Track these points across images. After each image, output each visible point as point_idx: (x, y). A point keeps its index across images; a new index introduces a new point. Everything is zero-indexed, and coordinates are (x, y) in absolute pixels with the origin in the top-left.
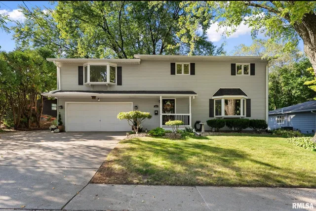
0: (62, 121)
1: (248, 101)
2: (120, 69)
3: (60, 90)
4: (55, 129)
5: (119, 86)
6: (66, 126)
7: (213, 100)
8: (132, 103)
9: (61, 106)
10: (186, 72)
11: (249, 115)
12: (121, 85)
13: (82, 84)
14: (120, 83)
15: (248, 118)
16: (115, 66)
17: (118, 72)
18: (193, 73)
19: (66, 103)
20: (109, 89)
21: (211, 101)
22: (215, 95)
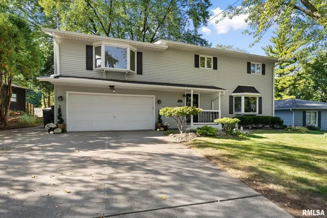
0: (63, 117)
1: (260, 99)
2: (140, 54)
3: (58, 74)
4: (55, 128)
5: (139, 76)
6: (67, 124)
7: (233, 96)
8: (154, 96)
9: (61, 97)
10: (209, 66)
11: (260, 112)
12: (142, 74)
13: (92, 69)
14: (140, 72)
15: (260, 115)
16: (135, 50)
17: (138, 58)
18: (215, 68)
19: (68, 92)
20: (127, 78)
21: (231, 97)
22: (234, 92)
